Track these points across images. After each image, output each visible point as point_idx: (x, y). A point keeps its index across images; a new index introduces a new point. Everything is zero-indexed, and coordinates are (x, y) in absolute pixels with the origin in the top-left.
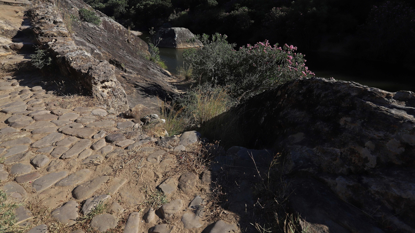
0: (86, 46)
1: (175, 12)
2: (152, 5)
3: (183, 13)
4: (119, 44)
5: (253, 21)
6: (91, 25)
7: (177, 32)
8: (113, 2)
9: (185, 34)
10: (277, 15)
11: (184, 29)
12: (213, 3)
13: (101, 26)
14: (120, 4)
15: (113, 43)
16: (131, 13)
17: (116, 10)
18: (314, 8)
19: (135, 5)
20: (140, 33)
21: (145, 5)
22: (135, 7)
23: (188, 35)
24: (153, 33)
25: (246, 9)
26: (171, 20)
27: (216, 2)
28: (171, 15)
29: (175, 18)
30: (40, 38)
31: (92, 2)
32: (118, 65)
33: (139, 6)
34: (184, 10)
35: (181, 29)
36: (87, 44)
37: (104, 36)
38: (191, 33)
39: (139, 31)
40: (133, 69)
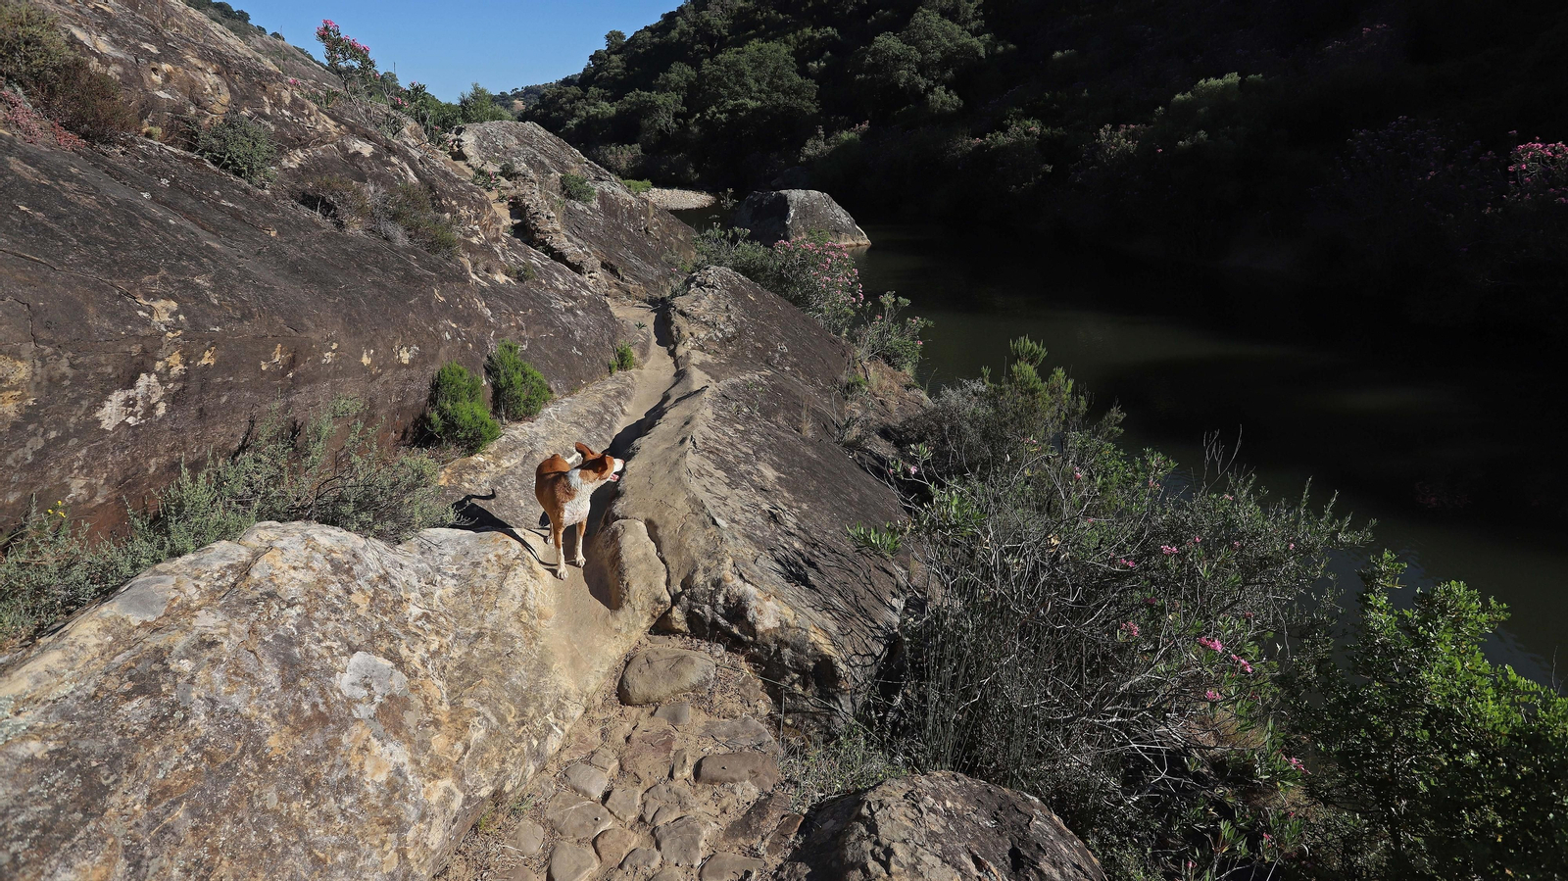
0: (572, 241)
1: (821, 132)
2: (755, 110)
3: (845, 135)
4: (623, 237)
5: (1049, 168)
6: (579, 206)
7: (795, 203)
8: (641, 99)
9: (818, 210)
10: (1111, 150)
11: (815, 193)
12: (944, 103)
13: (595, 204)
14: (659, 106)
15: (611, 237)
16: (691, 132)
17: (646, 123)
18: (1202, 134)
19: (703, 111)
20: (710, 197)
21: (733, 112)
22: (703, 116)
23: (825, 210)
24: (730, 204)
25: (1035, 128)
26: (808, 157)
27: (956, 98)
28: (809, 143)
29: (821, 153)
30: (537, 235)
31: (579, 99)
32: (613, 271)
33: (714, 114)
34: (849, 127)
35: (808, 195)
36: (574, 239)
37: (597, 224)
38: (835, 204)
39: (709, 192)
40: (636, 277)
